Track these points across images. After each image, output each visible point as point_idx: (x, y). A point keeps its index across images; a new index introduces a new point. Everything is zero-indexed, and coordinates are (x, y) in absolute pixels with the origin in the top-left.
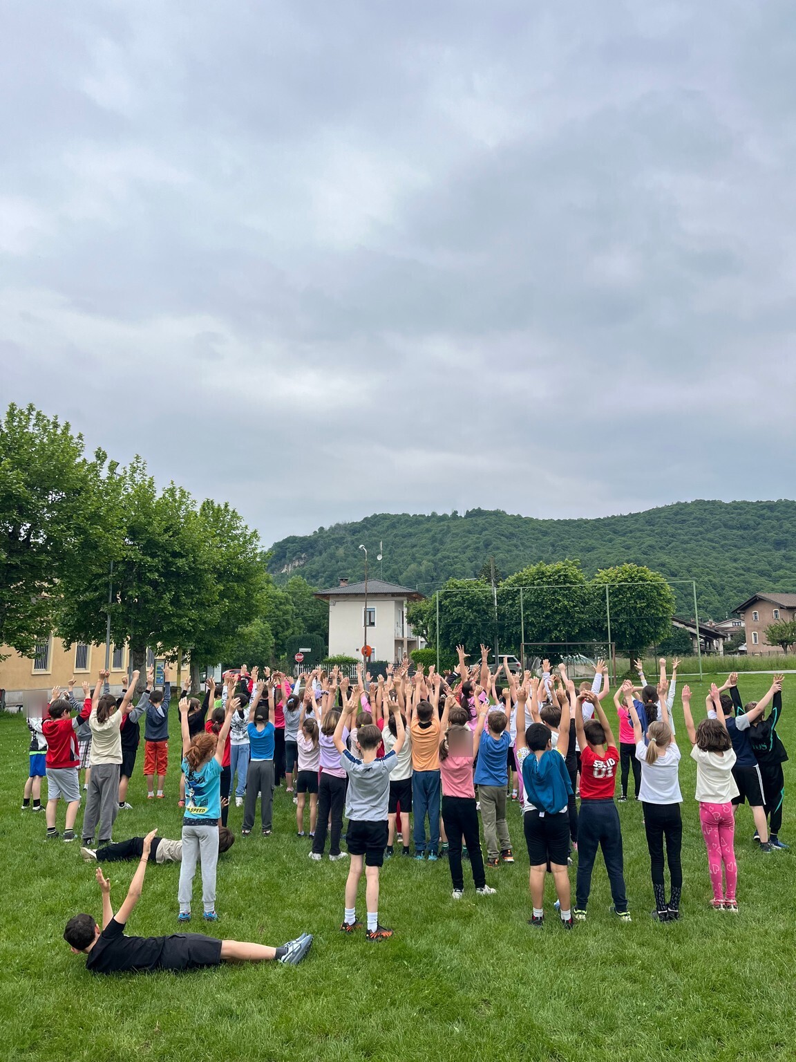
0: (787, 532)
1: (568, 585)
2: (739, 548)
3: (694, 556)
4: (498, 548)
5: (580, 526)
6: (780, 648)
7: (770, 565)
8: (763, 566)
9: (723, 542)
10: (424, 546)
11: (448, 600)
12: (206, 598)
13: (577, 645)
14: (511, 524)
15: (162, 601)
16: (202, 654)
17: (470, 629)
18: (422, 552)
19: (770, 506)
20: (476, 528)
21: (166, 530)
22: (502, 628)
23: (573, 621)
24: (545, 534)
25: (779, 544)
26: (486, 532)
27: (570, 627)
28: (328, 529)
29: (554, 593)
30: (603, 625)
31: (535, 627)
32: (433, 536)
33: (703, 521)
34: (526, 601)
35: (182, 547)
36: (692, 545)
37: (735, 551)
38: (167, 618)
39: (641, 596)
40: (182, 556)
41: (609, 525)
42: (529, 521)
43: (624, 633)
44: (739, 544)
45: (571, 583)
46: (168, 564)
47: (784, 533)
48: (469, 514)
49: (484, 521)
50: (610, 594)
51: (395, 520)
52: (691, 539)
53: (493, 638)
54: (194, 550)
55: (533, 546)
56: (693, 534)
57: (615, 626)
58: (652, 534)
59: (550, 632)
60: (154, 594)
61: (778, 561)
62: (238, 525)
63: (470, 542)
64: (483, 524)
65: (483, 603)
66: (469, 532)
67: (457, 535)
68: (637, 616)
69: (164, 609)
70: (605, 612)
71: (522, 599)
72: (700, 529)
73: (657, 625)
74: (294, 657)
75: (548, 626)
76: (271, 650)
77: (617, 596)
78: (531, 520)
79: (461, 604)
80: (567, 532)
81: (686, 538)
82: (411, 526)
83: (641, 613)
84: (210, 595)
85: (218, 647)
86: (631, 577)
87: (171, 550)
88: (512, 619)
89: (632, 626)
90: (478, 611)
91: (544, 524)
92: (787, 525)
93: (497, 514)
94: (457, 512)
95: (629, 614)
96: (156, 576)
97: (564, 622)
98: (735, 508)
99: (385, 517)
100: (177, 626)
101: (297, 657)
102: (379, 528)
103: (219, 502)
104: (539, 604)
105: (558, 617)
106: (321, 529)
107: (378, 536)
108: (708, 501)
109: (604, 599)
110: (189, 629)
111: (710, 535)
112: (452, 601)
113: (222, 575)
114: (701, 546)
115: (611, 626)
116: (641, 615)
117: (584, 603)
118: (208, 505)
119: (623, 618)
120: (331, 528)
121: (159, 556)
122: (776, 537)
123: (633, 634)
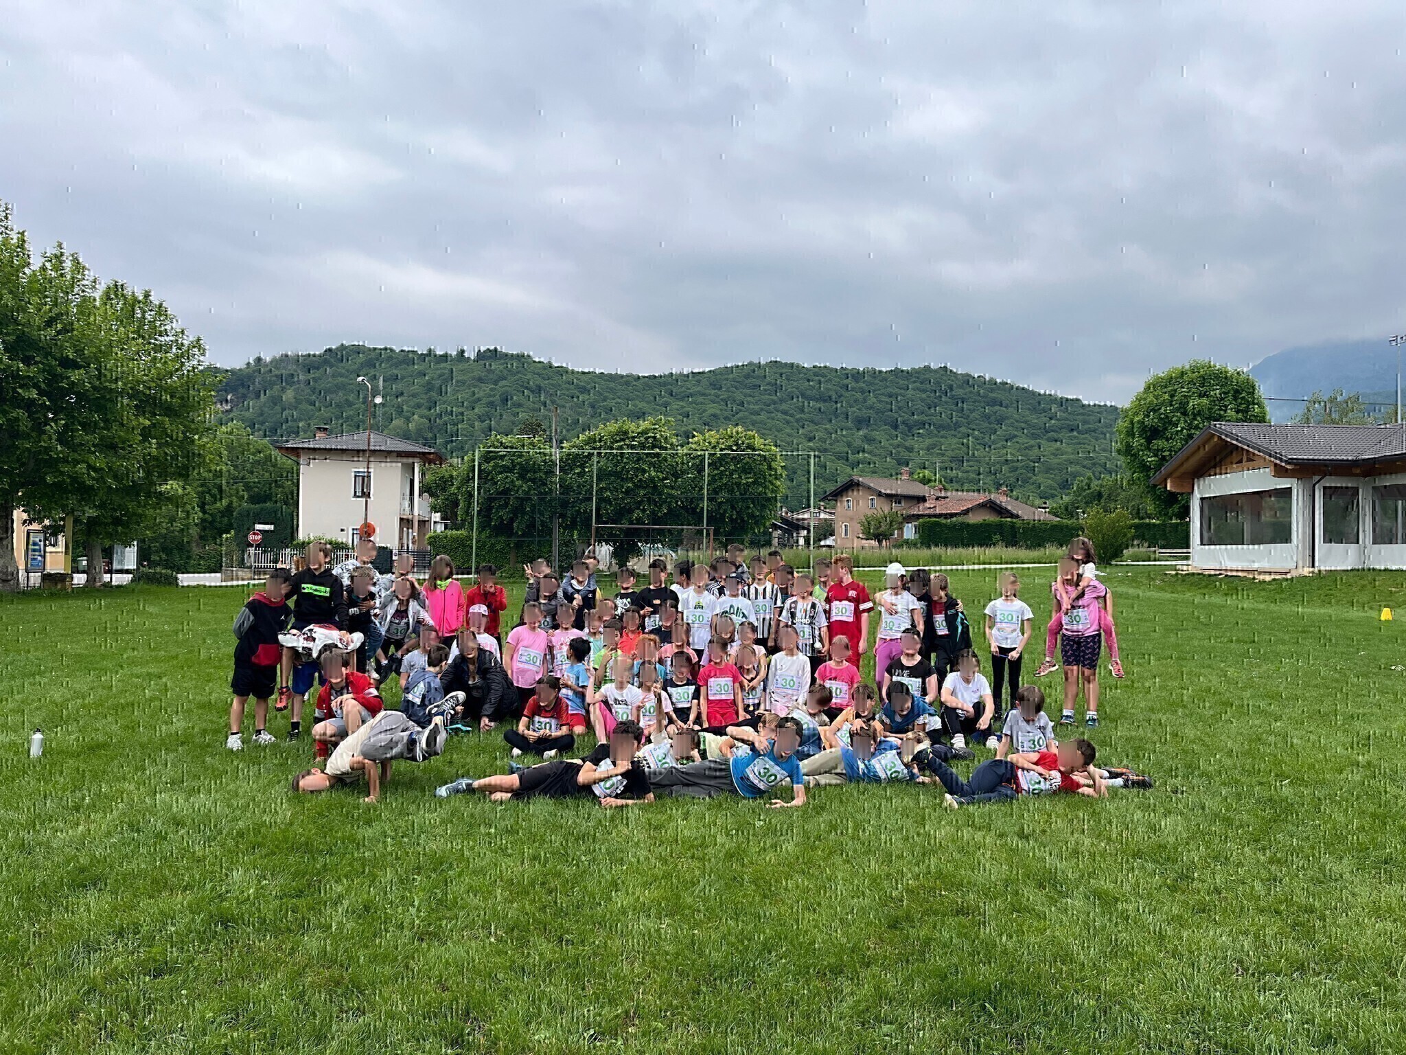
0: (871, 408)
1: (657, 450)
2: (816, 424)
3: (764, 431)
4: (520, 405)
5: (627, 384)
6: (874, 543)
7: (849, 446)
8: (843, 448)
9: (798, 416)
10: (414, 396)
11: (492, 463)
12: (120, 437)
13: (663, 529)
14: (539, 375)
15: (45, 437)
16: (106, 524)
17: (522, 504)
18: (412, 403)
19: (857, 375)
20: (491, 376)
21: (49, 323)
22: (564, 504)
23: (660, 499)
24: (584, 390)
25: (861, 423)
26: (504, 383)
27: (656, 505)
28: (268, 359)
29: (638, 460)
30: (698, 505)
31: (610, 504)
32: (429, 383)
33: (777, 388)
34: (600, 469)
35: (79, 351)
36: (763, 416)
37: (812, 427)
38: (53, 464)
39: (747, 470)
40: (78, 367)
41: (665, 384)
42: (562, 371)
43: (723, 515)
44: (816, 419)
45: (661, 448)
46: (54, 378)
47: (867, 408)
48: (481, 356)
49: (501, 367)
50: (710, 465)
51: (373, 355)
52: (762, 410)
53: (551, 518)
54: (97, 358)
55: (567, 405)
56: (765, 404)
57: (713, 506)
58: (717, 400)
59: (631, 511)
60: (30, 425)
61: (857, 443)
62: (168, 327)
63: (482, 394)
64: (501, 371)
65: (540, 470)
66: (480, 380)
67: (463, 383)
68: (741, 494)
69: (47, 450)
70: (701, 488)
71: (595, 467)
72: (775, 398)
73: (764, 507)
74: (246, 536)
75: (628, 503)
76: (196, 528)
77: (717, 469)
78: (566, 371)
79: (510, 470)
80: (612, 390)
81: (757, 407)
82: (396, 366)
83: (746, 491)
84: (127, 431)
85: (134, 514)
86: (737, 445)
87: (58, 355)
88: (580, 493)
89: (733, 508)
90: (533, 481)
91: (583, 377)
92: (872, 399)
93: (520, 357)
94: (463, 351)
95: (731, 491)
96: (34, 394)
97: (649, 499)
98: (816, 375)
99: (358, 350)
100: (70, 476)
101: (251, 537)
102: (349, 365)
103: (135, 288)
104: (617, 475)
105: (642, 493)
106: (259, 360)
107: (347, 377)
108: (786, 364)
109: (700, 470)
110: (89, 483)
111: (784, 406)
112: (496, 465)
113: (147, 403)
114: (773, 419)
115: (708, 506)
116: (745, 494)
117: (676, 475)
118: (115, 290)
119: (723, 496)
120: (274, 361)
121: (36, 363)
122: (858, 413)
123: (734, 517)
